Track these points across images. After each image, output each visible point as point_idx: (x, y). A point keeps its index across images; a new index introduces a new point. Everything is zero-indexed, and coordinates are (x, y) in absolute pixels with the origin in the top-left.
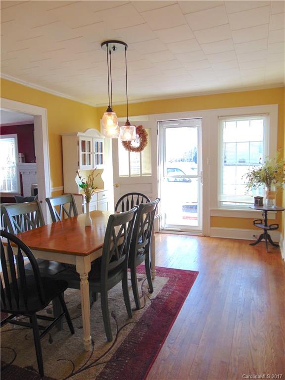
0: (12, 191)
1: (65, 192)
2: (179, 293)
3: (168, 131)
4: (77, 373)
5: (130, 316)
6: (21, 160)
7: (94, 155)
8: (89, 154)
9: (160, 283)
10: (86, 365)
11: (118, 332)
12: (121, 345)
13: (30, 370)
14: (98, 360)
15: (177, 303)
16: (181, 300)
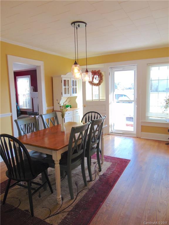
0: (28, 108)
1: (54, 110)
2: (117, 173)
3: (116, 73)
4: (52, 216)
5: (86, 185)
6: (32, 90)
7: (71, 88)
8: (68, 88)
9: (106, 166)
10: (57, 212)
11: (78, 194)
12: (78, 202)
13: (27, 212)
14: (64, 210)
15: (115, 179)
16: (118, 177)
